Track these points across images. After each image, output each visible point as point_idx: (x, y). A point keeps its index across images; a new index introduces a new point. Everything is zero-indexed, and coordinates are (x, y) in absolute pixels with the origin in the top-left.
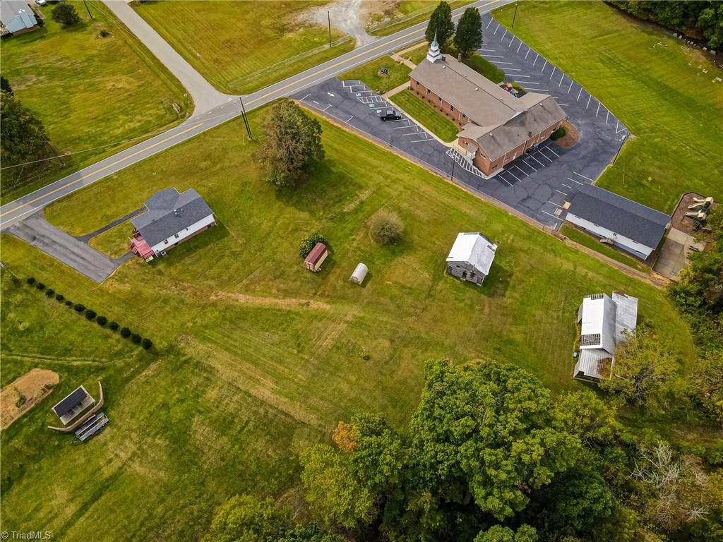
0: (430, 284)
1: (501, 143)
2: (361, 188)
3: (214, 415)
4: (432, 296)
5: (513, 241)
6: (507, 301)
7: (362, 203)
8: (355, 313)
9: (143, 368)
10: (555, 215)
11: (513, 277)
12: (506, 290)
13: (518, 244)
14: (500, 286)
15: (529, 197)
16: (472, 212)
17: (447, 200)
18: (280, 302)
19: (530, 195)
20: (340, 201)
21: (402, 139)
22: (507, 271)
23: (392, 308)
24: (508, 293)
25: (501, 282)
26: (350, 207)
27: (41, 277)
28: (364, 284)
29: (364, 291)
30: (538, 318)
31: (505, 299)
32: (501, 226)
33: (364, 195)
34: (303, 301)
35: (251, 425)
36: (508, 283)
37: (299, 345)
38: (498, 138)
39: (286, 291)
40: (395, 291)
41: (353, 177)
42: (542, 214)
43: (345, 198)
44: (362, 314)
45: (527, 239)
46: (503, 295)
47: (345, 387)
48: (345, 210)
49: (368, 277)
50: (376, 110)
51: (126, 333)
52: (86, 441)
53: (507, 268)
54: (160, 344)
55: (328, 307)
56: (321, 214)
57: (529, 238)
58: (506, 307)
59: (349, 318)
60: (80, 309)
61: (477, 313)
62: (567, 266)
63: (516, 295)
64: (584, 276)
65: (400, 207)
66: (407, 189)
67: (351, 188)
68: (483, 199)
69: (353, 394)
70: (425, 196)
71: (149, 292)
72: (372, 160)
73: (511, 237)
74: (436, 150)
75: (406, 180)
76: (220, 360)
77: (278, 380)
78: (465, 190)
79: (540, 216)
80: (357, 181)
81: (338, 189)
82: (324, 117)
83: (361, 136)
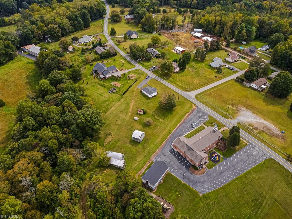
2: (163, 119)
3: (110, 104)
5: (147, 149)
6: (128, 144)
7: (158, 120)
9: (120, 95)
11: (135, 147)
12: (131, 145)
14: (133, 144)
15: (165, 156)
16: (157, 141)
17: (161, 136)
18: (131, 109)
20: (158, 116)
21: (184, 128)
23: (128, 124)
24: (130, 145)
25: (134, 144)
26: (157, 118)
27: (138, 82)
28: (134, 120)
29: (132, 120)
32: (153, 147)
33: (161, 120)
34: (131, 112)
35: (107, 108)
36: (134, 146)
37: (121, 112)
38: (181, 143)
39: (134, 109)
40: (132, 125)
44: (127, 120)
46: (130, 144)
49: (136, 120)
51: (126, 92)
52: (109, 92)
53: (138, 146)
54: (123, 96)
55: (129, 115)
56: (154, 113)
57: (149, 153)
59: (126, 118)
60: (131, 86)
62: (139, 160)
63: (129, 146)
64: (135, 163)
65: (157, 126)
66: (164, 128)
67: (163, 118)
68: (162, 144)
69: (110, 119)
70: (162, 132)
71: (134, 93)
72: (174, 121)
73: (148, 149)
74: (180, 135)
75: (167, 128)
76: (120, 103)
77: (114, 110)
78: (165, 140)
79: (157, 157)
80: (166, 119)
81: (162, 116)
82: (190, 112)
83: (183, 119)
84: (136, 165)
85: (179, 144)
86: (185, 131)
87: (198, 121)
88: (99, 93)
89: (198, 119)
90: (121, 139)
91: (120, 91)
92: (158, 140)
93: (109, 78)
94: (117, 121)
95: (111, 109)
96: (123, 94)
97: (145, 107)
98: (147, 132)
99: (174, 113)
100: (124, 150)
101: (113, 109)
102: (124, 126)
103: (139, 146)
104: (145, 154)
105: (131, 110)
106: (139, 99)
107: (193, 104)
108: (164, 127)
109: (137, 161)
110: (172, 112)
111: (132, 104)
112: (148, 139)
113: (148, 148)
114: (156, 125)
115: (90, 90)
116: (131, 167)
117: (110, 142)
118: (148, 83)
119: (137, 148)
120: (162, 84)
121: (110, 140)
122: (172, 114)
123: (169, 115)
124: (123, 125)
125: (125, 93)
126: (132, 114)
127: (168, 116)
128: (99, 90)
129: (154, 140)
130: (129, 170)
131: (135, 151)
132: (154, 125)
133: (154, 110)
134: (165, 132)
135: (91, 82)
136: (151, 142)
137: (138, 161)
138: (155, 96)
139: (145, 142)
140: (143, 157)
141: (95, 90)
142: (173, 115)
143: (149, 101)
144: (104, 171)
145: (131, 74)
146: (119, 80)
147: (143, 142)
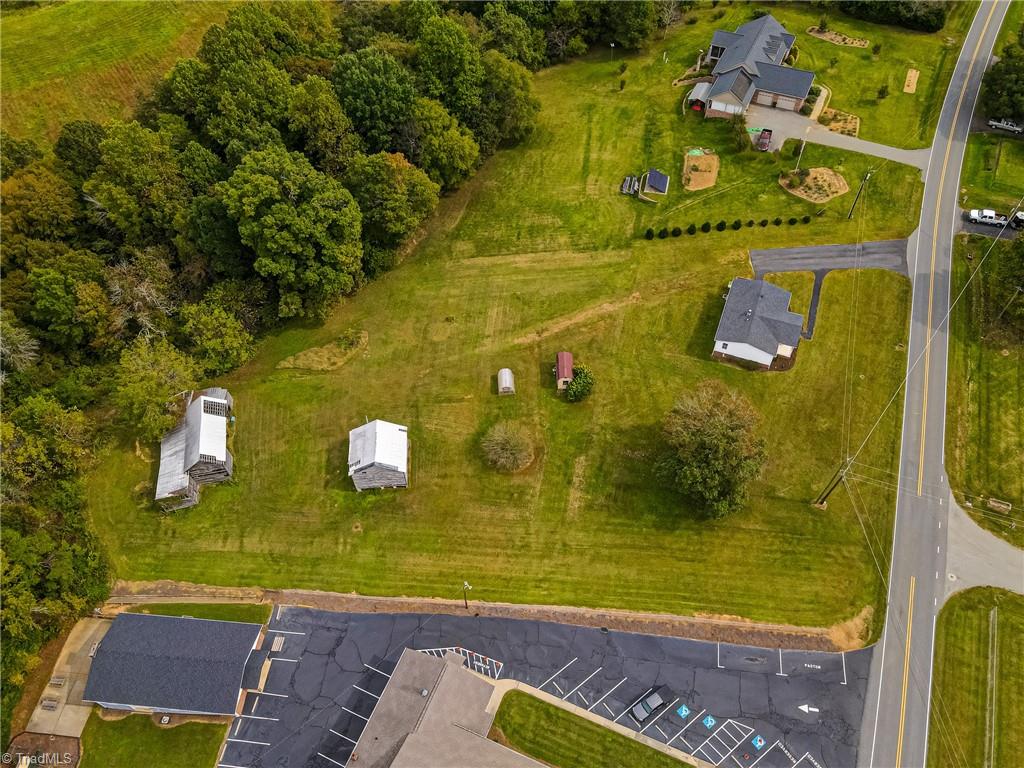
0: (421, 420)
1: (403, 693)
2: (589, 507)
3: (549, 232)
4: (412, 407)
5: (336, 543)
6: (322, 446)
7: (570, 482)
8: (484, 349)
9: (636, 227)
10: (282, 635)
11: (323, 484)
12: (328, 460)
13: (327, 541)
15: (332, 653)
16: (411, 560)
17: (457, 562)
18: (568, 323)
19: (332, 659)
20: (600, 469)
21: (597, 658)
22: (333, 487)
23: (450, 373)
24: (324, 457)
26: (581, 466)
27: (800, 228)
29: (489, 374)
30: (281, 442)
31: (326, 447)
32: (360, 561)
33: (575, 498)
34: (546, 334)
35: (514, 239)
36: (327, 473)
37: (518, 298)
38: (411, 697)
39: (573, 335)
40: (455, 392)
41: (613, 520)
42: (304, 627)
43: (597, 476)
44: (477, 351)
45: (318, 559)
46: (329, 451)
47: (454, 292)
48: (582, 458)
50: (694, 711)
51: (676, 233)
52: (625, 179)
54: (640, 243)
55: (516, 341)
56: (608, 437)
57: (316, 562)
58: (322, 436)
59: (487, 341)
60: (737, 226)
61: (354, 414)
62: (252, 543)
63: (313, 459)
64: (225, 538)
65: (515, 506)
66: (526, 546)
67: (602, 500)
68: (404, 599)
69: (444, 291)
70: (489, 551)
71: (699, 267)
72: (612, 570)
73: (341, 547)
74: (524, 662)
75: (535, 562)
76: (579, 259)
77: (517, 271)
78: (439, 600)
79: (309, 620)
80: (603, 517)
81: (618, 487)
82: (761, 626)
83: (664, 616)
84: (219, 546)
85: (405, 688)
86: (566, 676)
87: (720, 719)
88: (594, 156)
89: (741, 716)
90: (345, 401)
91: (666, 208)
92: (422, 564)
93: (722, 120)
94: (447, 319)
95: (517, 253)
96: (649, 235)
97: (627, 370)
98: (447, 482)
99: (682, 539)
100: (282, 448)
101: (522, 261)
102: (432, 366)
103: (339, 495)
104: (297, 551)
105: (557, 326)
106: (662, 311)
107: (867, 611)
108: (532, 539)
109: (242, 536)
110: (683, 525)
111: (607, 308)
112: (404, 508)
113: (345, 543)
114: (522, 494)
115: (590, 121)
116: (196, 534)
117: (309, 371)
118: (840, 276)
119: (317, 495)
120: (901, 339)
121: (317, 367)
122: (672, 529)
123: (650, 518)
124: (435, 359)
125: (663, 235)
126: (530, 347)
127: (637, 516)
128: (609, 147)
129: (409, 543)
130: (173, 537)
131: (294, 498)
132: (516, 481)
133: (627, 423)
134: (496, 566)
135: (641, 92)
136: (393, 538)
137: (242, 542)
138: (750, 366)
139: (377, 507)
140: (279, 548)
141: (600, 138)
142: (667, 540)
143: (686, 361)
144: (140, 443)
145: (841, 168)
146: (737, 162)
147: (371, 498)
